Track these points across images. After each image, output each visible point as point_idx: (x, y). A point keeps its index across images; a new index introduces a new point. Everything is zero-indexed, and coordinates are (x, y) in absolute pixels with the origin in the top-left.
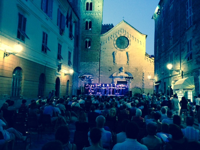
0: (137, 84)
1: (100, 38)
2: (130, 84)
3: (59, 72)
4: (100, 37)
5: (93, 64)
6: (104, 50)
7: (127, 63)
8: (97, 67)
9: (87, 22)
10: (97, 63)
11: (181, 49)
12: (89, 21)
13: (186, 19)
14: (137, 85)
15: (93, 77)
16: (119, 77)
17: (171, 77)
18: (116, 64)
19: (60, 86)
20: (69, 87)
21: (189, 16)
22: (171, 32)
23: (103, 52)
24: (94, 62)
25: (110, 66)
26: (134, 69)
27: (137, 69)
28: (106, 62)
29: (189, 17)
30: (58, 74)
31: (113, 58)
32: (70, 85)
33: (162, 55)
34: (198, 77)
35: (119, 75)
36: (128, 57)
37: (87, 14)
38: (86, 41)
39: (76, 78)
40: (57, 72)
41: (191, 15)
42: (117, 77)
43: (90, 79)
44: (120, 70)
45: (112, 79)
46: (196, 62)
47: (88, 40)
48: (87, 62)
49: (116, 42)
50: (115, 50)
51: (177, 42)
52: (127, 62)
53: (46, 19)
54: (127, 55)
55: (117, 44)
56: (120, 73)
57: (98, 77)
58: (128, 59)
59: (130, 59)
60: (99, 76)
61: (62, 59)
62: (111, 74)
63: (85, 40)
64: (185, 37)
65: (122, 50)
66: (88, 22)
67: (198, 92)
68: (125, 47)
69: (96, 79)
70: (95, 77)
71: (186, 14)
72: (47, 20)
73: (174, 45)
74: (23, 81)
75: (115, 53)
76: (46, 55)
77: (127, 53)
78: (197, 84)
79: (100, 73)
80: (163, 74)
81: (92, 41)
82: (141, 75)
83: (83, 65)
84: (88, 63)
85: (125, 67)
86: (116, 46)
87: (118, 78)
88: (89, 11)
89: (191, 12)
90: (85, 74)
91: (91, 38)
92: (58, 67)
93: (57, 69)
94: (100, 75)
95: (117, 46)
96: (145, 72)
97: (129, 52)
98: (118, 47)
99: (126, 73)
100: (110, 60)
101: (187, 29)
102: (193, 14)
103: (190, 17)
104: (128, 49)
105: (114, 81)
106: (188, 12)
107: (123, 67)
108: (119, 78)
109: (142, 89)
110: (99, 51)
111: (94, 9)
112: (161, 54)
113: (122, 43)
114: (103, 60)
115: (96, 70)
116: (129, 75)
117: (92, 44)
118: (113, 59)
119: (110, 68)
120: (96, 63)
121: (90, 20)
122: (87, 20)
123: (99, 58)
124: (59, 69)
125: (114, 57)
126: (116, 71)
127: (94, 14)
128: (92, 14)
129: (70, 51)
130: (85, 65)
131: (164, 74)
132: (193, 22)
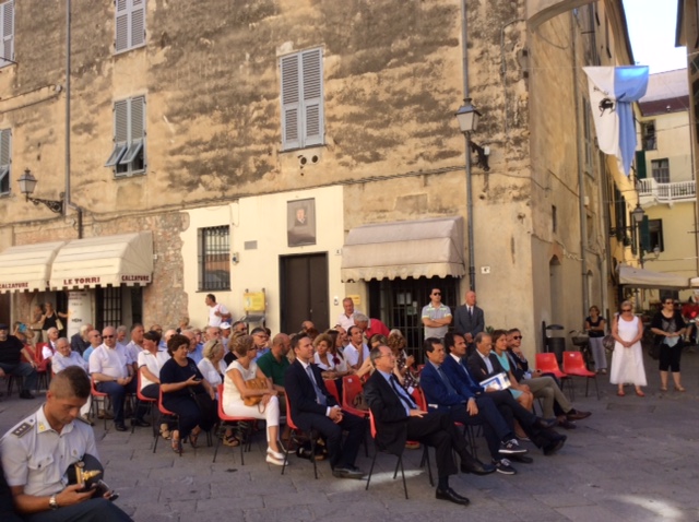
11: (72, 124)
13: (110, 16)
21: (130, 8)
29: (128, 12)
34: (176, 233)
41: (142, 7)
46: (166, 184)
64: (99, 80)
73: (24, 99)
78: (172, 259)
101: (113, 51)
102: (153, 5)
103: (137, 15)
132: (153, 37)
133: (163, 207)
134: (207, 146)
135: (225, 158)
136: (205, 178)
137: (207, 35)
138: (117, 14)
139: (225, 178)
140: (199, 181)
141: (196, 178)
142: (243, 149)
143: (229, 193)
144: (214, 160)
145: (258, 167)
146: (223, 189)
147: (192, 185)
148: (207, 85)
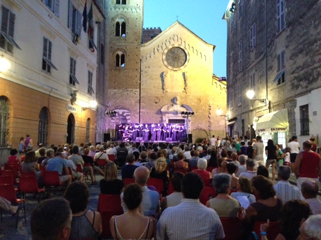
0: (200, 123)
1: (139, 50)
2: (189, 124)
3: (72, 104)
4: (139, 48)
5: (128, 92)
6: (147, 69)
7: (184, 91)
8: (136, 97)
9: (118, 24)
10: (136, 91)
11: (268, 67)
12: (121, 21)
13: (276, 19)
14: (200, 125)
15: (130, 114)
16: (171, 113)
17: (252, 111)
18: (167, 91)
19: (76, 128)
20: (91, 130)
21: (281, 14)
22: (253, 40)
23: (146, 72)
24: (131, 90)
25: (156, 95)
26: (196, 100)
27: (200, 100)
28: (151, 89)
29: (280, 16)
30: (71, 108)
31: (161, 82)
32: (91, 126)
33: (239, 76)
34: (294, 109)
35: (171, 110)
36: (185, 81)
37: (117, 10)
38: (118, 56)
39: (101, 114)
40: (70, 105)
41: (283, 12)
42: (168, 113)
43: (124, 116)
44: (174, 101)
45: (160, 116)
46: (291, 87)
47: (120, 53)
48: (119, 88)
49: (166, 57)
50: (165, 69)
51: (262, 56)
52: (185, 89)
53: (49, 16)
54: (184, 77)
55: (167, 59)
56: (173, 106)
57: (137, 113)
58: (185, 83)
59: (188, 85)
60: (139, 112)
61: (78, 83)
62: (159, 108)
63: (116, 54)
64: (273, 48)
65: (175, 69)
66: (121, 24)
67: (294, 133)
68: (180, 64)
69: (135, 116)
70: (132, 113)
71: (276, 11)
72: (51, 18)
73: (258, 60)
74: (11, 120)
75: (164, 74)
76: (50, 77)
77: (184, 74)
78: (293, 121)
79: (141, 106)
80: (241, 106)
81: (128, 54)
82: (207, 109)
83: (113, 95)
84: (121, 90)
85: (182, 98)
86: (166, 63)
87: (170, 115)
88: (121, 5)
89: (284, 8)
90: (116, 108)
91: (126, 50)
92: (71, 97)
93: (69, 100)
94: (141, 110)
95: (168, 63)
96: (213, 104)
97: (187, 72)
98: (170, 64)
99: (182, 106)
100: (156, 85)
101: (277, 34)
102: (286, 10)
103: (282, 16)
104: (185, 67)
105: (164, 119)
106: (279, 7)
107: (178, 98)
108: (172, 115)
109: (208, 131)
110: (139, 71)
111: (129, 3)
112: (237, 75)
113: (176, 58)
114: (145, 85)
115: (133, 102)
116: (187, 109)
117: (126, 59)
118: (161, 85)
119: (157, 98)
120: (134, 90)
121: (123, 20)
122: (117, 20)
123: (139, 82)
124: (73, 100)
125: (163, 81)
126: (166, 103)
127: (130, 10)
128: (126, 10)
129: (91, 71)
130: (117, 95)
131: (243, 107)
132: (287, 24)
133: (290, 98)
134: (301, 68)
135: (307, 73)
136: (301, 83)
137: (301, 17)
138: (278, 18)
139: (307, 82)
140: (299, 85)
141: (298, 83)
142: (312, 67)
143: (308, 89)
144: (303, 74)
145: (317, 75)
146: (306, 87)
147: (297, 87)
148: (301, 40)
